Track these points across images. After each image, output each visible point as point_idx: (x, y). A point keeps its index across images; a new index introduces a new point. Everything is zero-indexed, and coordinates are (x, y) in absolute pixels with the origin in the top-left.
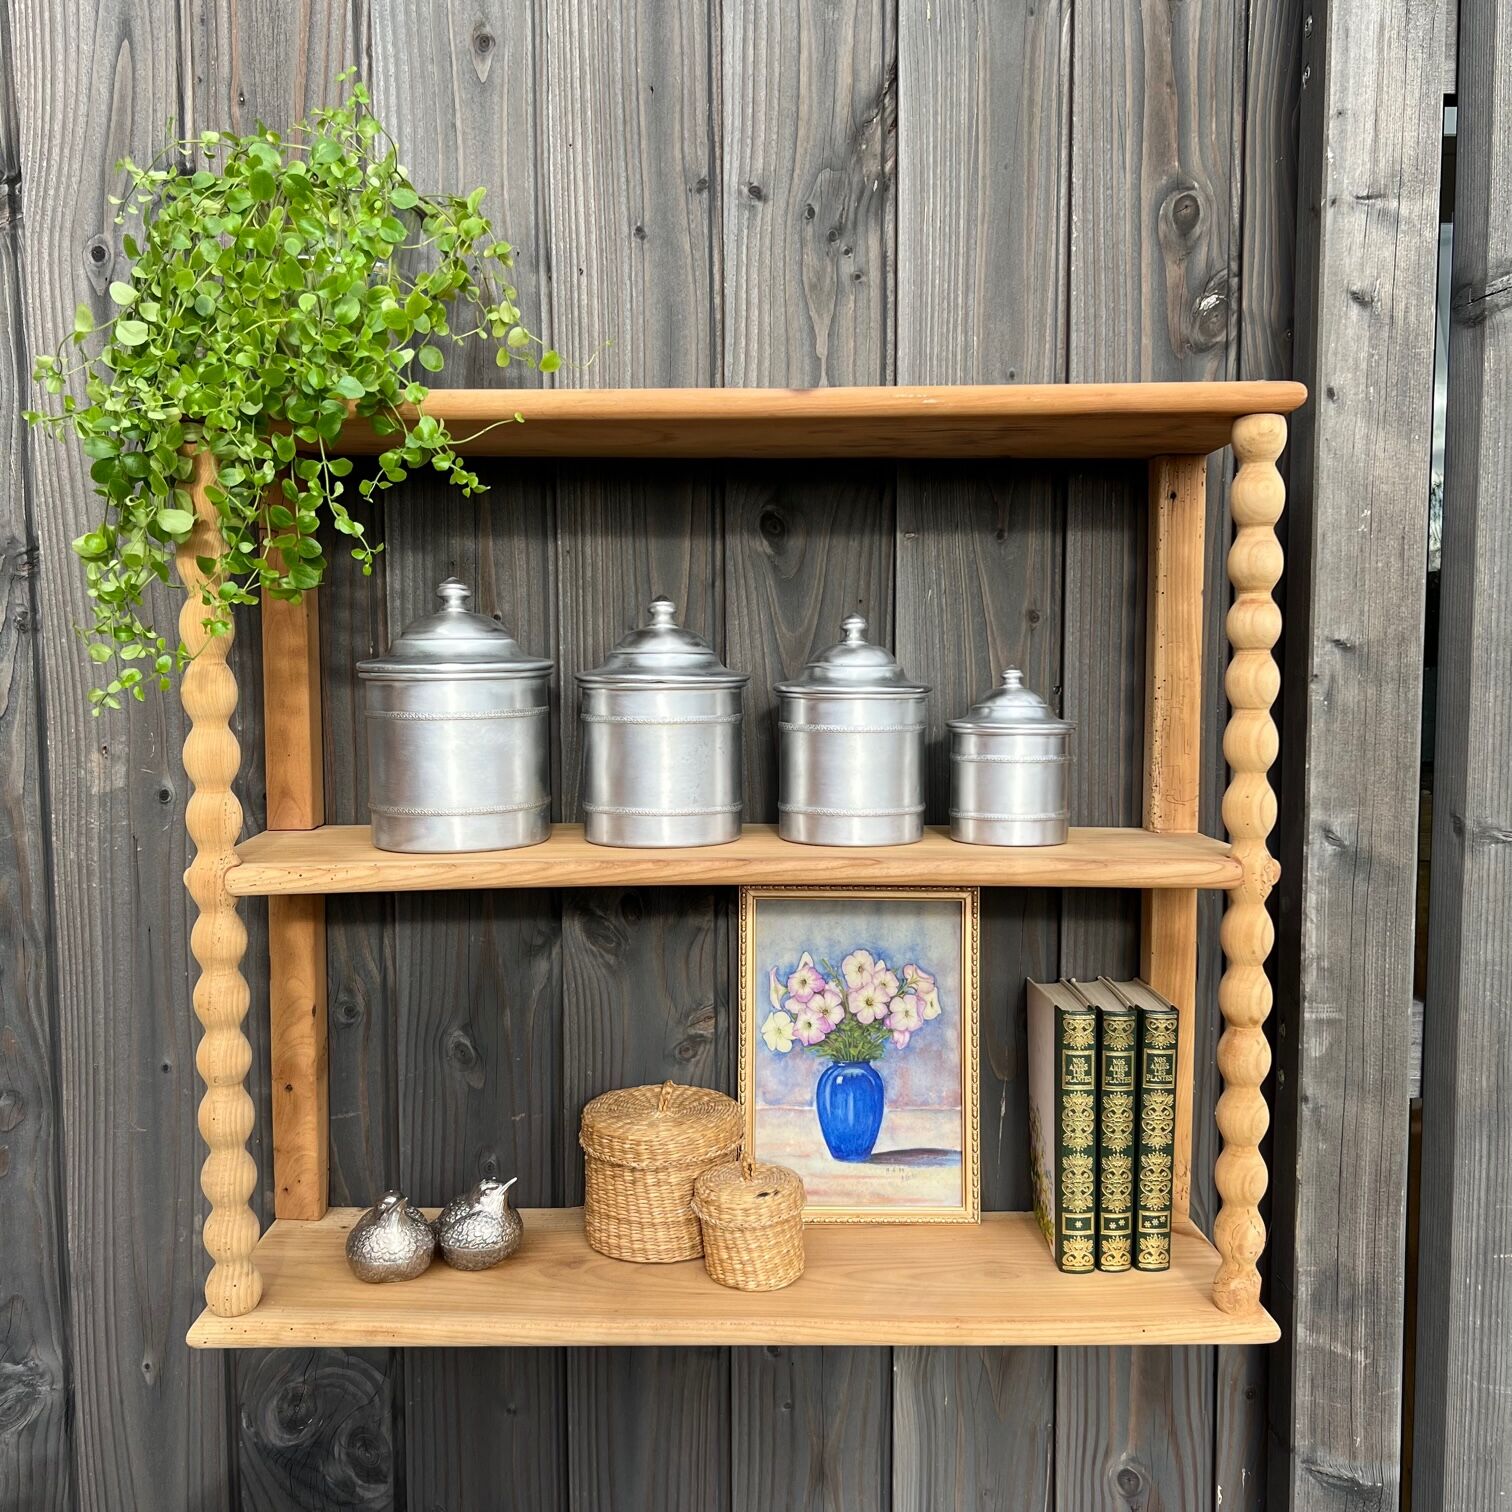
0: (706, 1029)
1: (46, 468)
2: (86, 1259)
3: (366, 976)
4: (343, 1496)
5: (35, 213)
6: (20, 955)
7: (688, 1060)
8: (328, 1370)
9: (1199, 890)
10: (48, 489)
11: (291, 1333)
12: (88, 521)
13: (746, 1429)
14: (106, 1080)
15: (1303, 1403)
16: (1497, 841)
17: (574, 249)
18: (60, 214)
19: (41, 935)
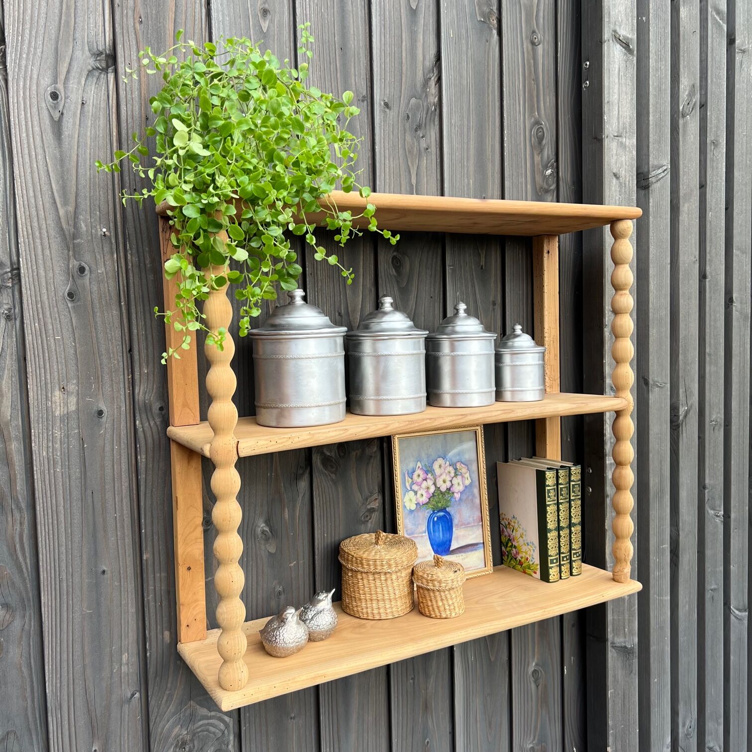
0: (374, 505)
1: (24, 220)
5: (15, 67)
6: (10, 519)
7: (367, 521)
8: (201, 723)
10: (25, 233)
12: (51, 253)
14: (67, 586)
15: (610, 620)
16: (658, 387)
18: (30, 69)
19: (23, 505)
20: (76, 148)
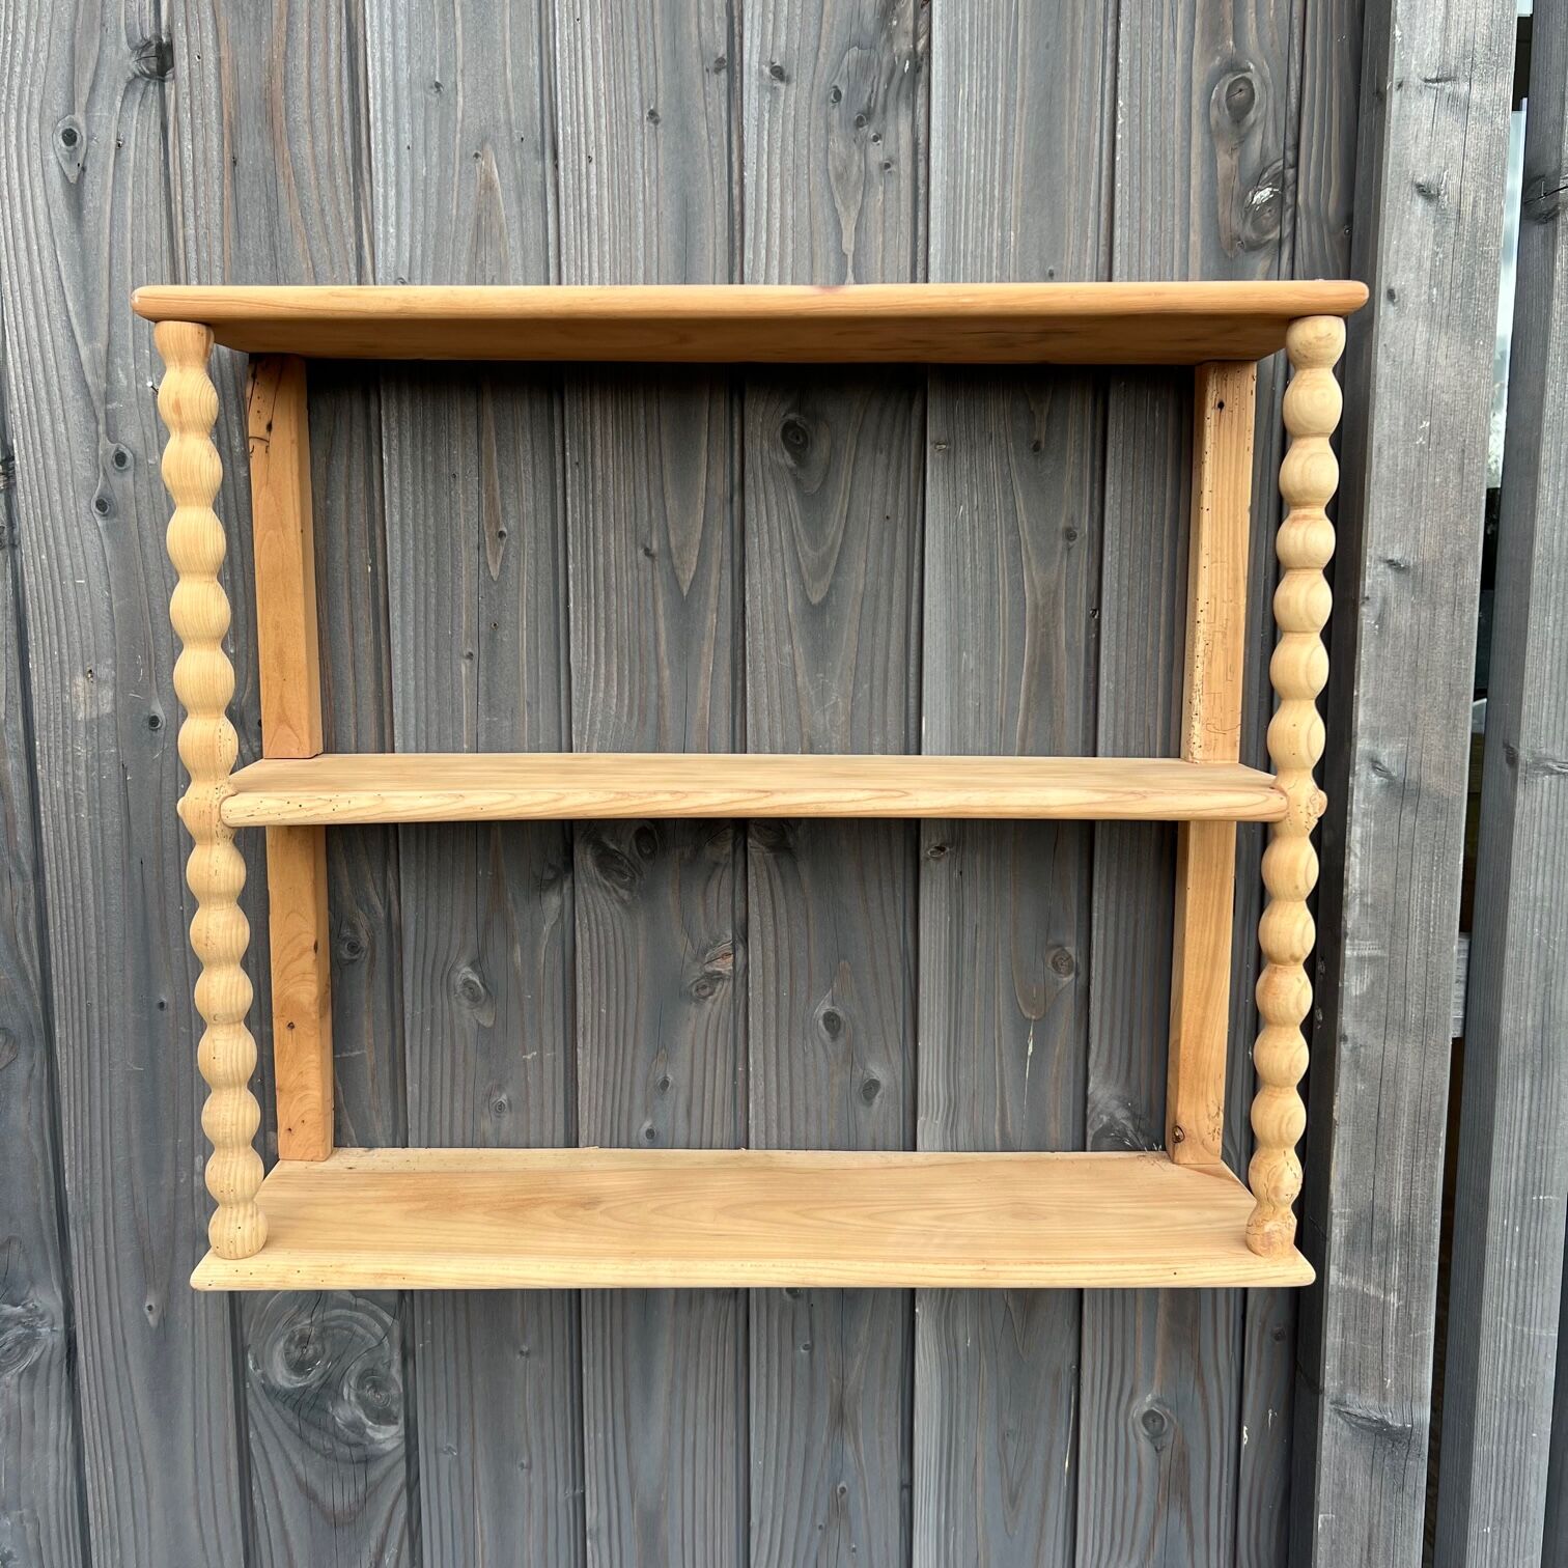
0: (724, 966)
1: (19, 370)
2: (85, 1201)
3: (370, 912)
4: (353, 1437)
6: (7, 889)
7: (705, 998)
8: (337, 1312)
9: (1239, 823)
10: (22, 393)
11: (297, 1276)
12: (67, 429)
13: (764, 1371)
14: (101, 1018)
15: (1334, 1344)
16: (1551, 772)
17: (583, 135)
18: (27, 93)
19: (28, 868)
20: (108, 231)
